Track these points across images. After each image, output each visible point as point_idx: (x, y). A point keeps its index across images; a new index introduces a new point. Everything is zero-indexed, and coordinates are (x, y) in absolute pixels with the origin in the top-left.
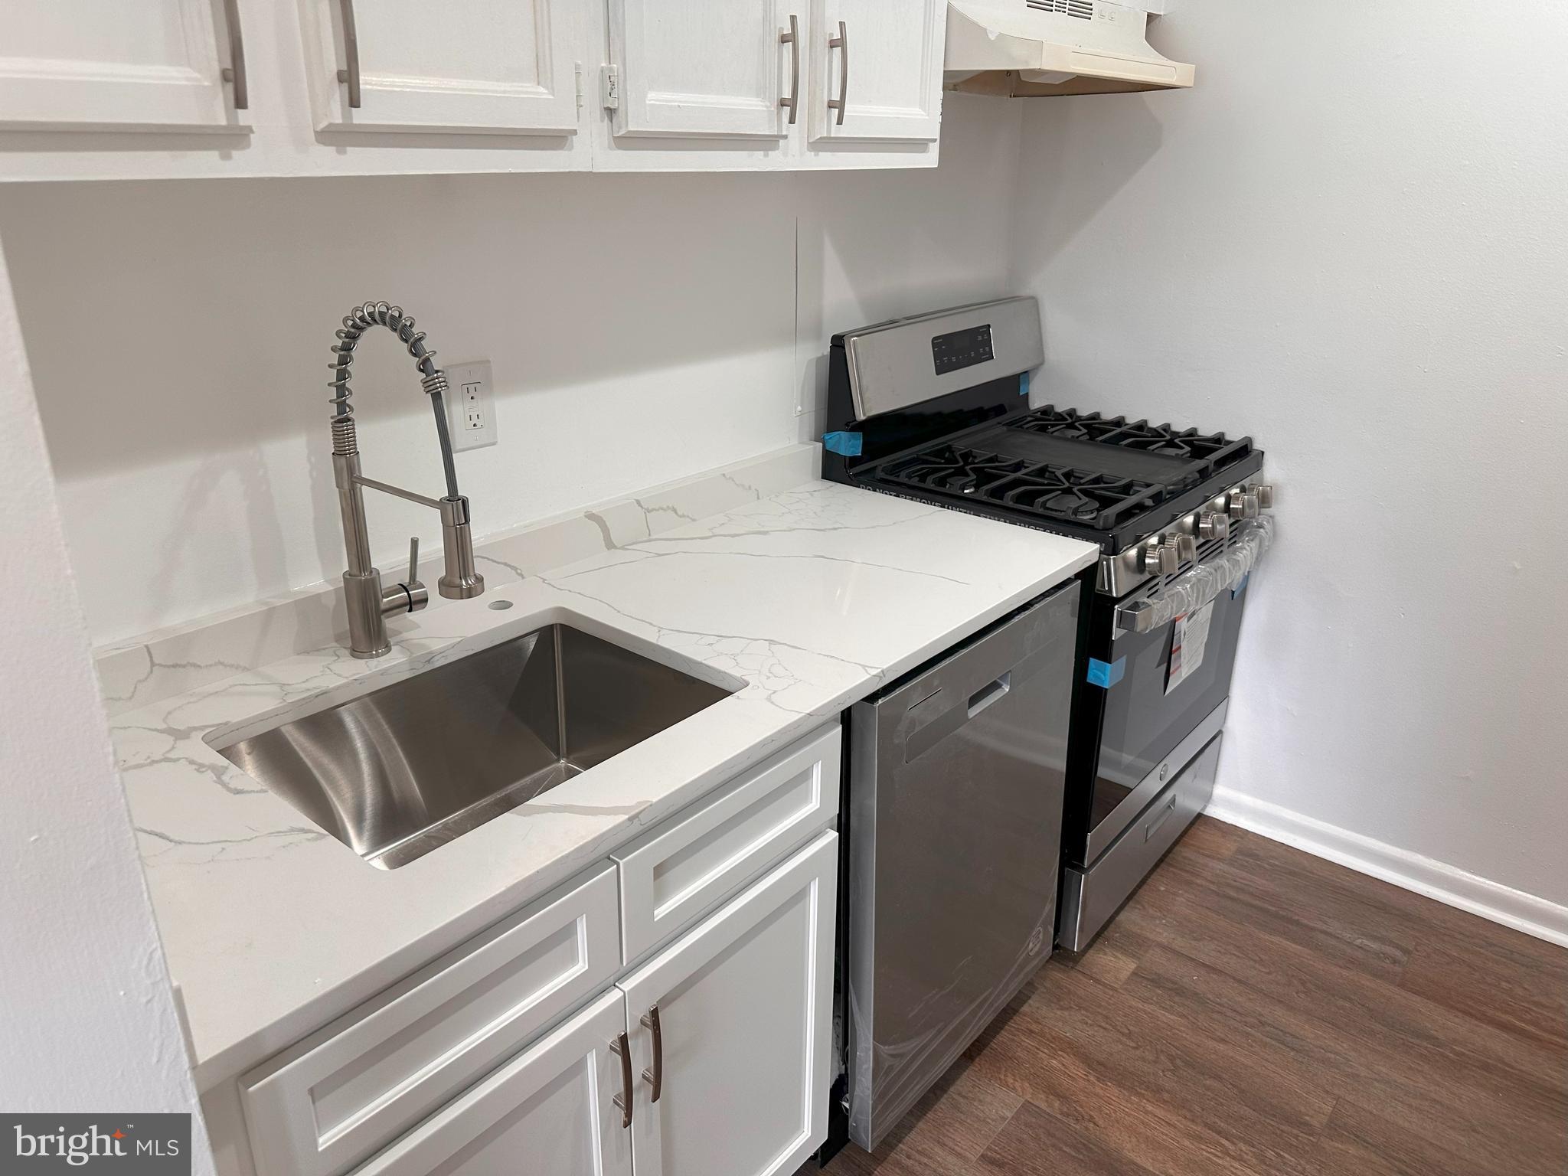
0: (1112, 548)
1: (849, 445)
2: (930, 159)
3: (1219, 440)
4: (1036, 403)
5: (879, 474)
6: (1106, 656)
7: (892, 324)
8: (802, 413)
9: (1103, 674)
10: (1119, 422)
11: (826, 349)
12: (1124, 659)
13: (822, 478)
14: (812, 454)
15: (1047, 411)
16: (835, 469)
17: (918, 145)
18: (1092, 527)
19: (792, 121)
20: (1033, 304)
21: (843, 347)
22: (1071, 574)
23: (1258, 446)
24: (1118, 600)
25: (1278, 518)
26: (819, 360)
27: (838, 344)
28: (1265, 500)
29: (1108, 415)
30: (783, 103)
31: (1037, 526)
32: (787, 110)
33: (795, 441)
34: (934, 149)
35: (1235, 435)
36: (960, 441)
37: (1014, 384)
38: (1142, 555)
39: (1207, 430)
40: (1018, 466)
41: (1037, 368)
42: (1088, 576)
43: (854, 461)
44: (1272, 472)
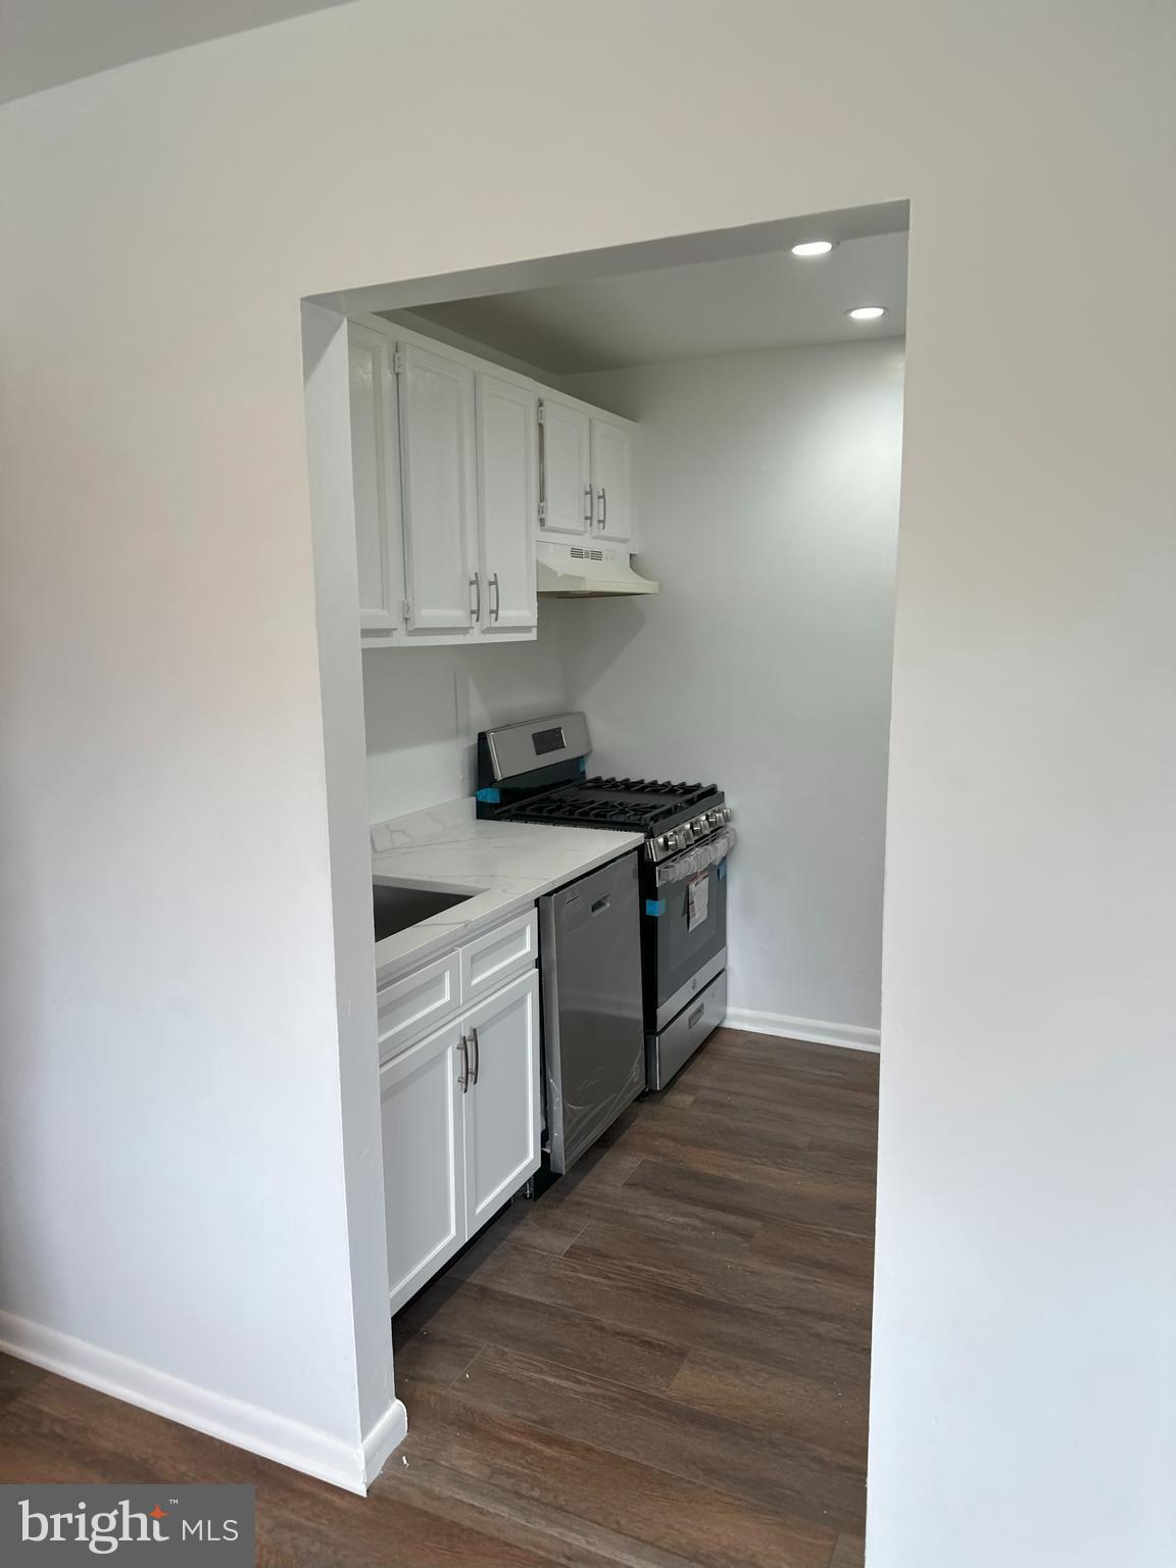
0: (650, 835)
1: (491, 796)
2: (532, 636)
3: (698, 786)
4: (590, 775)
5: (513, 812)
6: (655, 898)
7: (508, 726)
8: (463, 780)
9: (656, 908)
10: (642, 782)
11: (475, 740)
12: (664, 900)
13: (478, 818)
14: (470, 804)
15: (598, 779)
16: (484, 812)
17: (527, 629)
18: (639, 825)
19: (478, 620)
20: (582, 715)
21: (486, 738)
22: (630, 848)
23: (720, 789)
24: (658, 864)
25: (738, 830)
26: (470, 747)
27: (482, 737)
28: (727, 818)
29: (633, 779)
30: (472, 612)
31: (609, 828)
32: (475, 616)
33: (459, 797)
34: (535, 630)
35: (706, 784)
36: (555, 795)
37: (577, 762)
38: (666, 841)
39: (690, 783)
40: (592, 802)
41: (588, 754)
42: (641, 849)
43: (496, 806)
44: (730, 803)
